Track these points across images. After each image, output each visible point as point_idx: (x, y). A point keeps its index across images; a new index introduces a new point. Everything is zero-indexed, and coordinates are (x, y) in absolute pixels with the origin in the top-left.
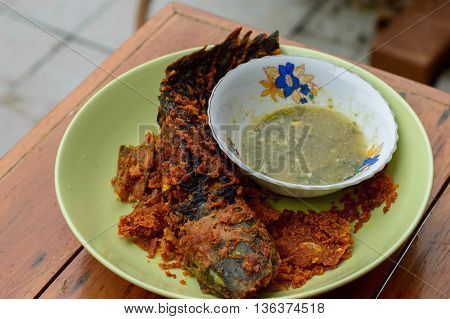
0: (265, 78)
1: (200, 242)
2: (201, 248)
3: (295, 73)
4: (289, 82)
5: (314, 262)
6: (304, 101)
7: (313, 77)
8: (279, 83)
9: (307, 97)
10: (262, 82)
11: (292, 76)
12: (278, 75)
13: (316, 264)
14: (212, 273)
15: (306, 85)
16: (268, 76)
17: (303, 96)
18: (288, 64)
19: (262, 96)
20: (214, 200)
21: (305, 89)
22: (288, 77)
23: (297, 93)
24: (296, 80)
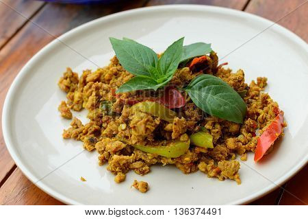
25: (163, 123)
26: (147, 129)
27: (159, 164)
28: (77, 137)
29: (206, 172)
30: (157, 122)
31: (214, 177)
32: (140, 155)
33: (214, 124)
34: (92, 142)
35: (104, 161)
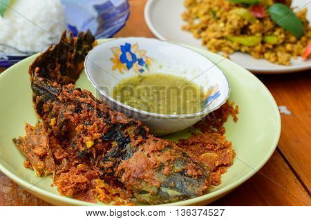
0: (113, 56)
1: (143, 171)
2: (146, 175)
3: (132, 50)
4: (129, 58)
5: (217, 165)
6: (142, 71)
7: (146, 52)
8: (123, 59)
9: (144, 68)
10: (111, 59)
11: (131, 53)
12: (121, 53)
13: (219, 166)
14: (164, 190)
15: (141, 59)
16: (115, 55)
17: (140, 67)
18: (126, 44)
19: (113, 70)
20: (136, 139)
21: (141, 62)
22: (127, 53)
23: (136, 66)
24: (133, 56)
25: (249, 24)
26: (238, 25)
27: (239, 51)
28: (190, 30)
29: (269, 59)
30: (246, 23)
31: (273, 62)
32: (229, 43)
33: (280, 33)
34: (199, 33)
35: (205, 43)
